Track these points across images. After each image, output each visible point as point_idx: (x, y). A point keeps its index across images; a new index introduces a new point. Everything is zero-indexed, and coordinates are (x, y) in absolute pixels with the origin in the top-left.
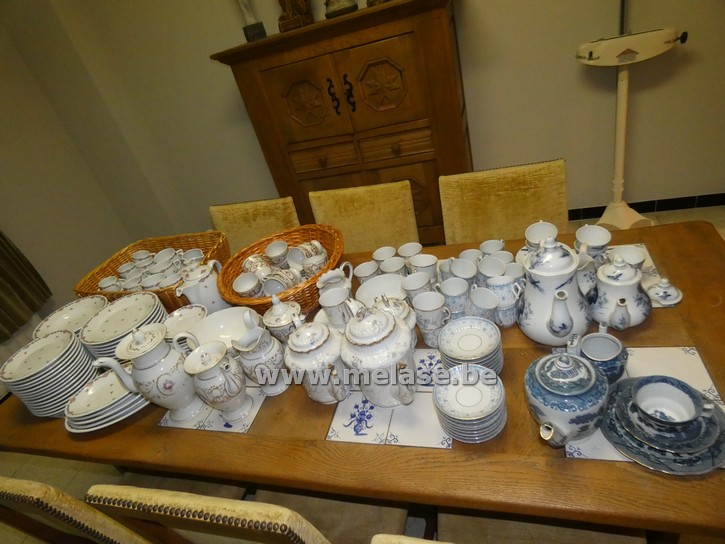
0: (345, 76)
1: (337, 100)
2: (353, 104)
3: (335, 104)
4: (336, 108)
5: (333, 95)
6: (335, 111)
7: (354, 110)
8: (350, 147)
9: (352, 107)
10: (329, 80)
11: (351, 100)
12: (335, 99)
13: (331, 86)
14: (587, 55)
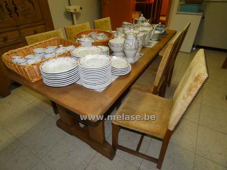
0: (13, 2)
1: (10, 11)
2: (17, 13)
3: (9, 12)
4: (10, 14)
5: (8, 9)
6: (9, 16)
7: (18, 16)
8: (17, 32)
9: (17, 15)
10: (6, 2)
11: (17, 12)
12: (9, 10)
13: (7, 5)
14: (68, 9)
